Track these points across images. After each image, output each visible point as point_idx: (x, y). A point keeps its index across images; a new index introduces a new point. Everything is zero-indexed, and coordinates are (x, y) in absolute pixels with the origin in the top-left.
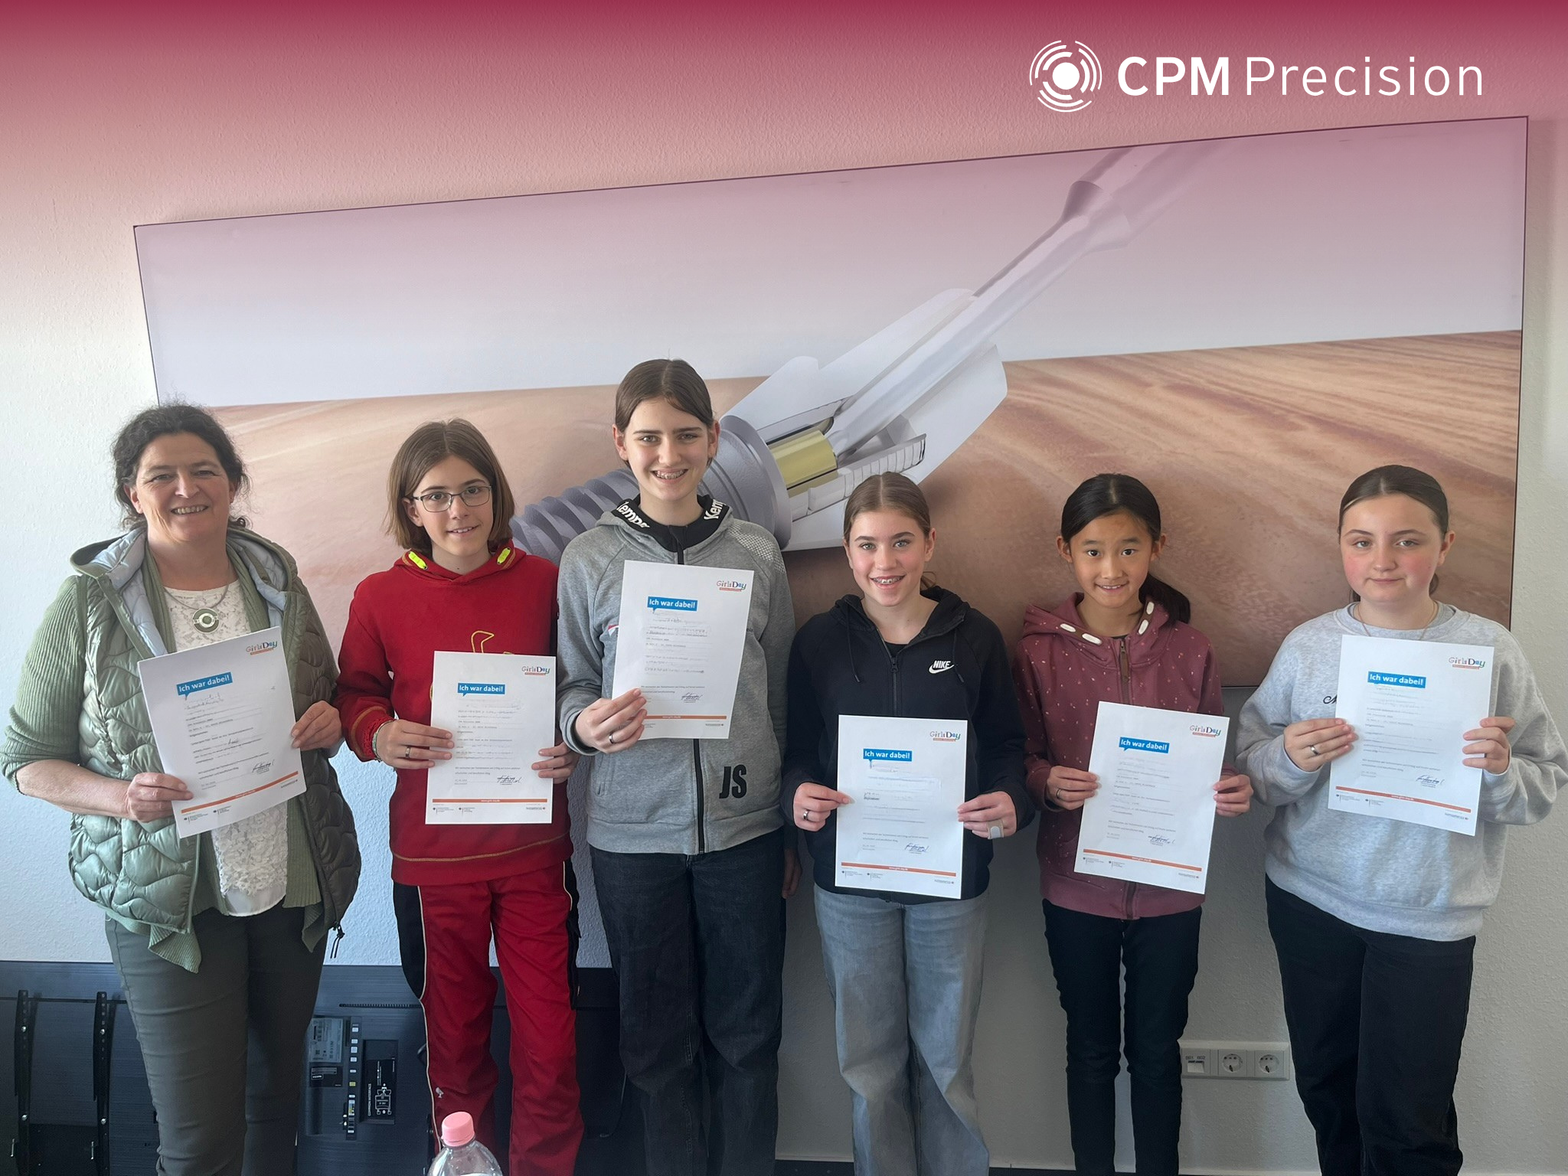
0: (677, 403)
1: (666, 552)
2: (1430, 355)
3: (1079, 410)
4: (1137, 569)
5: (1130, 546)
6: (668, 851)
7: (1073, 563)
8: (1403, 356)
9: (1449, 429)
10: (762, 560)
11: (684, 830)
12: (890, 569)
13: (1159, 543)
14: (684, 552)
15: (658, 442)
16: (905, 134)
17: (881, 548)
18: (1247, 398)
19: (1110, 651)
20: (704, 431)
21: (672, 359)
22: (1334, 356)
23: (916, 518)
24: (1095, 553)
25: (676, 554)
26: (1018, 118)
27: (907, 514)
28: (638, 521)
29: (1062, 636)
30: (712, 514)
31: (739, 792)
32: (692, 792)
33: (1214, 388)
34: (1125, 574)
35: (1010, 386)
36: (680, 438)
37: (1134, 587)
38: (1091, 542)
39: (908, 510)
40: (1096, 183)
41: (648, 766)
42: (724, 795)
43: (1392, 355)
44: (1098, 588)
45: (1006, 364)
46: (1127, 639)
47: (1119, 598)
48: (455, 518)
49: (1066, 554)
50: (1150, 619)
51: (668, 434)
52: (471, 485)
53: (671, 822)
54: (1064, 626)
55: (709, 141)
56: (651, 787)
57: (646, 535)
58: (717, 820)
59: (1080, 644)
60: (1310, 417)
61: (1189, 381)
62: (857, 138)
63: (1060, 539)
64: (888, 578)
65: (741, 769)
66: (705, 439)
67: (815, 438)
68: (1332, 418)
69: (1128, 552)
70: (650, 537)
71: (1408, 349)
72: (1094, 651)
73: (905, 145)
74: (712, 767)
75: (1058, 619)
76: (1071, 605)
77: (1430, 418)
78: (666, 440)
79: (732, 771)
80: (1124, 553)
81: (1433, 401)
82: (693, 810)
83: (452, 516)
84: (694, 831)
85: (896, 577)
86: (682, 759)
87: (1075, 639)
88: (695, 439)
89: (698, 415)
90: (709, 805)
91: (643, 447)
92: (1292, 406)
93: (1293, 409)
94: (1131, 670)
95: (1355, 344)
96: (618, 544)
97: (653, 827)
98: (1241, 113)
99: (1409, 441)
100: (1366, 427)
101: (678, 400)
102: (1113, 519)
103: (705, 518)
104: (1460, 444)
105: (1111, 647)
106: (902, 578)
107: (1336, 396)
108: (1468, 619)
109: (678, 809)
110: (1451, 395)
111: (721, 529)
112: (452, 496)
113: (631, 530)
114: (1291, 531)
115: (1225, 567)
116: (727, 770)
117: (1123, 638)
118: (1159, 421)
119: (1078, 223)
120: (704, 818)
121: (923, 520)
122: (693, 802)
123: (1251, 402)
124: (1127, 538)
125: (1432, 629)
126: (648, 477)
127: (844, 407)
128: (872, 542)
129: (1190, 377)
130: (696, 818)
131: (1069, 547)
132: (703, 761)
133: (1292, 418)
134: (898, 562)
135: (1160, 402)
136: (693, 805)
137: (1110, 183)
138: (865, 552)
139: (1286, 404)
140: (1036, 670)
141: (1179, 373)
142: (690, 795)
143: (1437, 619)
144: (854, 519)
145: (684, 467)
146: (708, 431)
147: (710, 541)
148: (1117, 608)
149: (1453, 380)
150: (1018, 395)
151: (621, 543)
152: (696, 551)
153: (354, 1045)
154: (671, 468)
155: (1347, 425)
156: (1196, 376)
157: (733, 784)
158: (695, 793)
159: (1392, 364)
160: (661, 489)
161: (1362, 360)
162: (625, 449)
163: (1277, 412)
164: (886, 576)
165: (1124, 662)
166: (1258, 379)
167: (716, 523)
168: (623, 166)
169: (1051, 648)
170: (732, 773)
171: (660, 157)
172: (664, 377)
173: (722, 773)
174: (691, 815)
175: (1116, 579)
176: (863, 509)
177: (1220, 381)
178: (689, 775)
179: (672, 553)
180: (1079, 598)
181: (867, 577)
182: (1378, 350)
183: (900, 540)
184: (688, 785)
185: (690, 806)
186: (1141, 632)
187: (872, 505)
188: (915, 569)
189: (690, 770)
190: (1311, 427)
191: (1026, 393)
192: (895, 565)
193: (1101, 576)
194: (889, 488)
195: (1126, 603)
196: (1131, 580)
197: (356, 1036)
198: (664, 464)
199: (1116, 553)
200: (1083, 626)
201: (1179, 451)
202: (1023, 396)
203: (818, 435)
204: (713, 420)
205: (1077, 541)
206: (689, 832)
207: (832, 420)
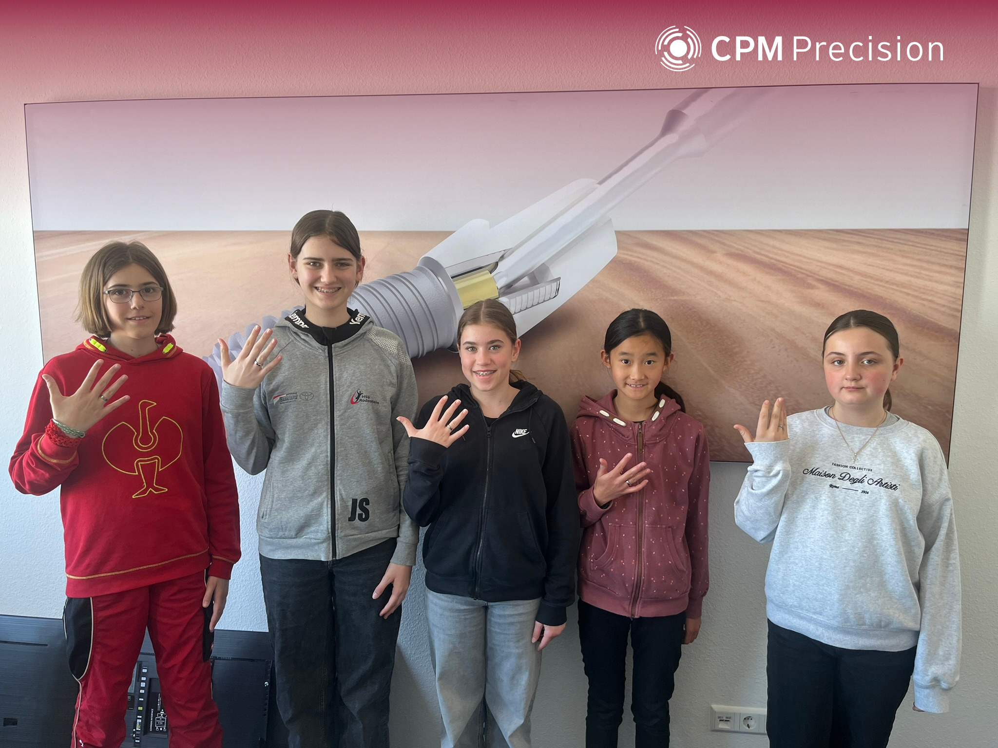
0: (336, 239)
1: (319, 345)
2: (905, 242)
3: (665, 267)
4: (654, 374)
5: (651, 358)
6: (310, 558)
7: (611, 368)
8: (886, 242)
9: (915, 293)
10: (390, 354)
11: (322, 543)
12: (486, 365)
13: (669, 359)
14: (333, 346)
15: (321, 266)
16: (557, 71)
17: (481, 349)
18: (780, 265)
19: (632, 431)
20: (354, 262)
21: (334, 211)
22: (840, 239)
23: (505, 330)
24: (627, 362)
25: (326, 347)
26: (634, 65)
27: (499, 327)
28: (301, 324)
29: (600, 418)
30: (356, 321)
31: (364, 517)
32: (328, 515)
33: (758, 257)
34: (646, 377)
35: (619, 248)
36: (337, 266)
37: (651, 387)
38: (625, 354)
39: (500, 325)
40: (684, 111)
41: (297, 497)
42: (352, 519)
43: (880, 241)
44: (627, 385)
45: (618, 233)
46: (644, 423)
47: (640, 394)
48: (135, 308)
49: (607, 362)
50: (661, 411)
51: (329, 262)
52: (147, 286)
53: (313, 537)
54: (602, 412)
55: (423, 68)
56: (299, 512)
57: (306, 333)
58: (346, 536)
59: (611, 425)
60: (822, 280)
61: (742, 251)
62: (524, 72)
63: (603, 352)
64: (484, 371)
65: (366, 501)
66: (354, 268)
67: (485, 276)
68: (836, 281)
69: (649, 362)
70: (308, 334)
71: (891, 238)
72: (621, 430)
73: (556, 79)
74: (343, 499)
75: (599, 407)
76: (610, 398)
77: (902, 285)
78: (326, 266)
79: (358, 502)
80: (646, 363)
81: (906, 274)
82: (328, 528)
83: (132, 307)
84: (329, 544)
85: (490, 370)
86: (321, 492)
87: (609, 421)
88: (348, 267)
89: (352, 250)
90: (340, 525)
91: (310, 269)
92: (810, 272)
93: (810, 274)
94: (644, 445)
95: (855, 232)
96: (288, 339)
97: (300, 541)
98: (785, 71)
99: (888, 300)
100: (860, 289)
101: (337, 238)
102: (642, 338)
103: (350, 323)
104: (924, 305)
105: (632, 428)
106: (495, 371)
107: (840, 267)
108: (907, 425)
109: (318, 528)
110: (918, 270)
111: (361, 331)
112: (133, 292)
113: (296, 330)
114: (805, 357)
115: (760, 380)
116: (354, 501)
117: (641, 423)
118: (719, 277)
119: (671, 138)
120: (336, 535)
121: (511, 332)
122: (328, 522)
123: (783, 268)
124: (649, 352)
125: (882, 428)
126: (312, 291)
127: (505, 256)
128: (474, 346)
129: (742, 248)
130: (330, 534)
131: (609, 357)
132: (337, 494)
133: (810, 281)
134: (492, 360)
135: (720, 264)
136: (328, 525)
137: (694, 113)
138: (470, 353)
139: (806, 270)
140: (582, 440)
141: (734, 245)
142: (326, 518)
143: (885, 422)
144: (463, 330)
145: (339, 286)
146: (357, 263)
147: (352, 339)
148: (639, 400)
149: (919, 260)
150: (624, 254)
151: (289, 338)
152: (341, 345)
153: (143, 681)
154: (329, 285)
155: (847, 287)
156: (746, 248)
157: (358, 511)
158: (330, 516)
159: (880, 247)
160: (321, 300)
161: (859, 243)
162: (296, 271)
163: (800, 275)
164: (483, 370)
165: (640, 439)
166: (788, 252)
167: (358, 327)
168: (363, 81)
169: (594, 426)
170: (358, 504)
171: (389, 76)
172: (328, 221)
173: (350, 503)
174: (326, 532)
175: (640, 380)
176: (469, 322)
177: (763, 252)
178: (325, 503)
179: (323, 346)
180: (615, 394)
181: (472, 372)
182: (870, 237)
183: (494, 345)
184: (325, 510)
185: (326, 526)
186: (653, 419)
187: (475, 320)
188: (504, 366)
189: (326, 499)
190: (822, 287)
191: (630, 253)
192: (489, 362)
193: (630, 378)
194: (487, 309)
195: (646, 397)
196: (650, 382)
197: (145, 675)
198: (324, 282)
199: (641, 363)
200: (615, 413)
201: (732, 298)
202: (627, 254)
203: (487, 273)
204: (361, 255)
205: (615, 353)
206: (325, 545)
207: (497, 264)
